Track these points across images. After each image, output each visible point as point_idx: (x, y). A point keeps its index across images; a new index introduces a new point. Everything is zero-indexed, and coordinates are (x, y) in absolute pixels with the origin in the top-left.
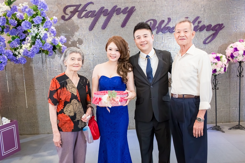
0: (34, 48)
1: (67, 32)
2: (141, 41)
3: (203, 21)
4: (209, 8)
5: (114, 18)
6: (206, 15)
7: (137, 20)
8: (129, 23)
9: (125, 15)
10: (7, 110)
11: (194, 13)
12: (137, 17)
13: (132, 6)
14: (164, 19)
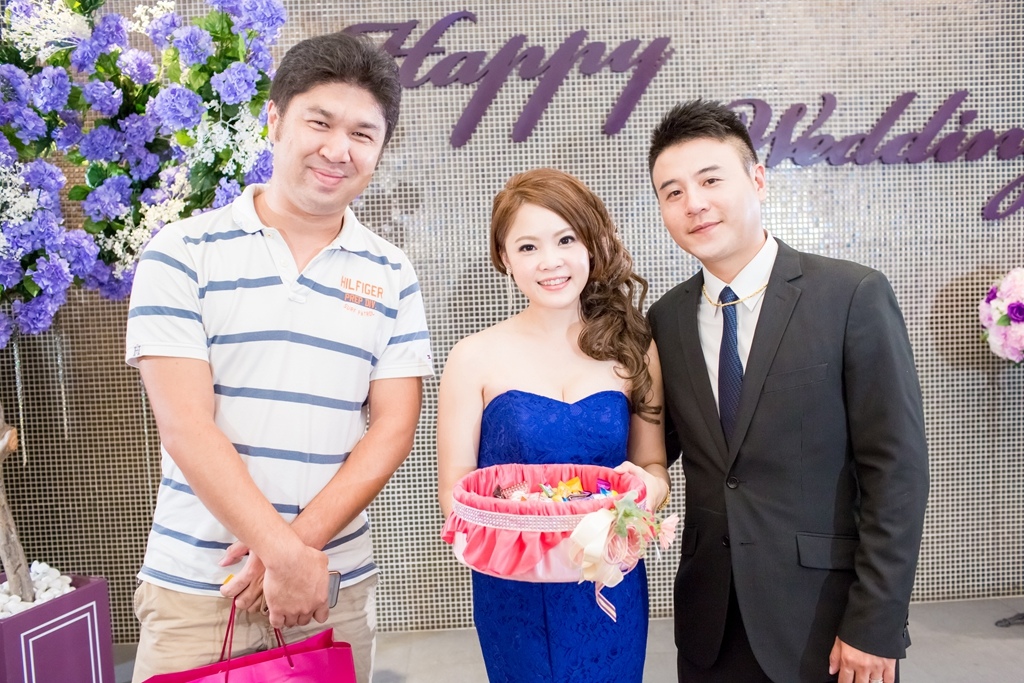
3: (984, 114)
4: (1011, 52)
5: (571, 92)
6: (998, 83)
8: (640, 115)
9: (623, 76)
10: (47, 517)
11: (940, 74)
12: (678, 86)
13: (654, 36)
14: (803, 99)
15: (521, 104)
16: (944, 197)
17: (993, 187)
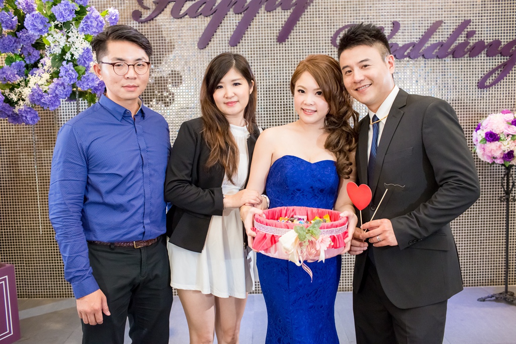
0: (58, 84)
3: (480, 32)
5: (260, 20)
6: (487, 16)
7: (316, 26)
8: (296, 32)
9: (287, 12)
11: (456, 11)
12: (316, 17)
14: (382, 24)
15: (235, 27)
16: (457, 76)
17: (484, 71)
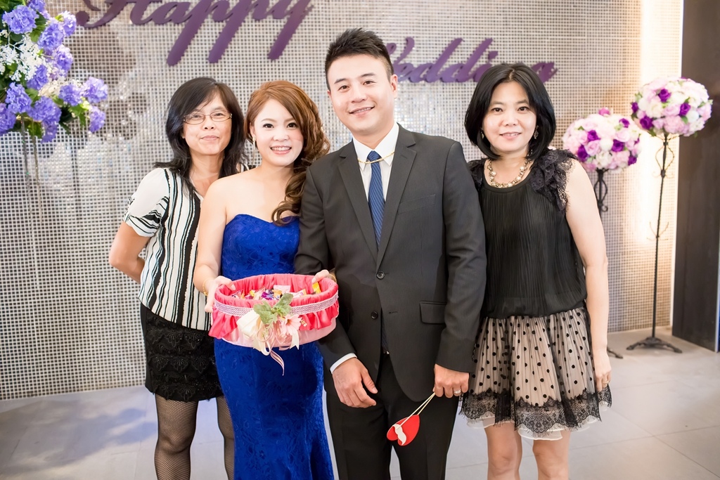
1: (96, 68)
2: (352, 100)
3: (502, 53)
5: (247, 31)
8: (292, 47)
9: (281, 22)
11: (476, 28)
12: (316, 29)
14: (394, 40)
15: (214, 38)
